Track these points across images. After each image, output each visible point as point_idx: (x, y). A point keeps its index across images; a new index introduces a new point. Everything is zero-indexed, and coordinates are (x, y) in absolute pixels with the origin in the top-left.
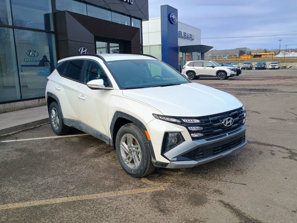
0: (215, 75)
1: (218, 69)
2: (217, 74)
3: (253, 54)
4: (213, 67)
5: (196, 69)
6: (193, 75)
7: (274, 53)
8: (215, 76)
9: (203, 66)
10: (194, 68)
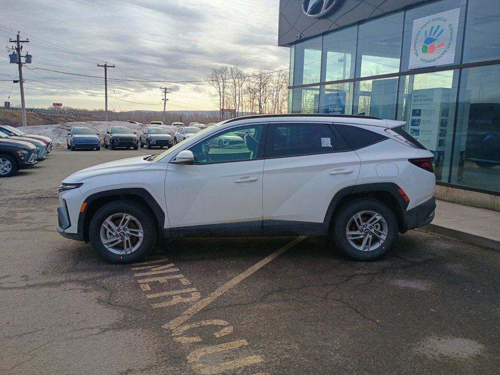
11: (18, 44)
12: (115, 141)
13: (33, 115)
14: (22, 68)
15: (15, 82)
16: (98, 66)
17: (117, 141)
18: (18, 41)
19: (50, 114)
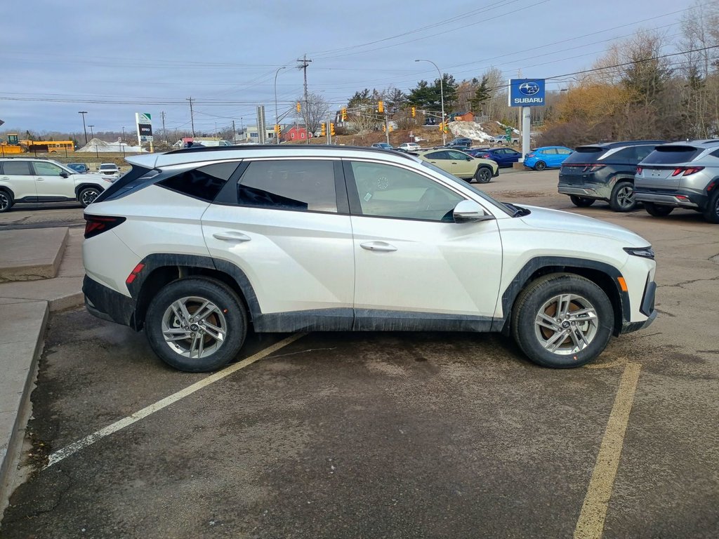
0: (74, 196)
1: (79, 182)
2: (79, 195)
3: (24, 142)
4: (64, 175)
5: (12, 182)
6: (4, 198)
7: (71, 142)
8: (74, 199)
9: (33, 173)
10: (5, 179)
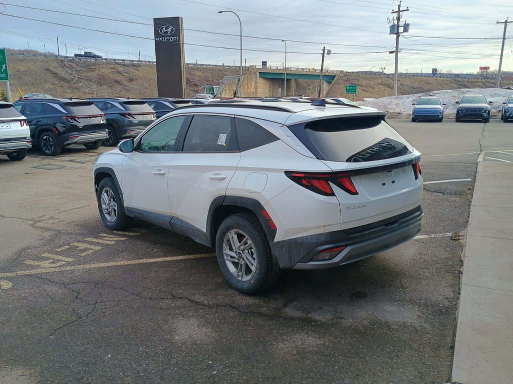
11: (399, 14)
12: (460, 112)
13: (448, 82)
14: (399, 38)
15: (391, 52)
16: (498, 23)
17: (462, 112)
18: (399, 11)
19: (466, 80)
